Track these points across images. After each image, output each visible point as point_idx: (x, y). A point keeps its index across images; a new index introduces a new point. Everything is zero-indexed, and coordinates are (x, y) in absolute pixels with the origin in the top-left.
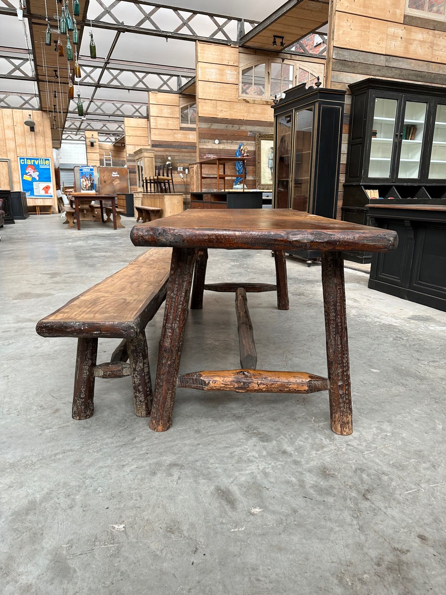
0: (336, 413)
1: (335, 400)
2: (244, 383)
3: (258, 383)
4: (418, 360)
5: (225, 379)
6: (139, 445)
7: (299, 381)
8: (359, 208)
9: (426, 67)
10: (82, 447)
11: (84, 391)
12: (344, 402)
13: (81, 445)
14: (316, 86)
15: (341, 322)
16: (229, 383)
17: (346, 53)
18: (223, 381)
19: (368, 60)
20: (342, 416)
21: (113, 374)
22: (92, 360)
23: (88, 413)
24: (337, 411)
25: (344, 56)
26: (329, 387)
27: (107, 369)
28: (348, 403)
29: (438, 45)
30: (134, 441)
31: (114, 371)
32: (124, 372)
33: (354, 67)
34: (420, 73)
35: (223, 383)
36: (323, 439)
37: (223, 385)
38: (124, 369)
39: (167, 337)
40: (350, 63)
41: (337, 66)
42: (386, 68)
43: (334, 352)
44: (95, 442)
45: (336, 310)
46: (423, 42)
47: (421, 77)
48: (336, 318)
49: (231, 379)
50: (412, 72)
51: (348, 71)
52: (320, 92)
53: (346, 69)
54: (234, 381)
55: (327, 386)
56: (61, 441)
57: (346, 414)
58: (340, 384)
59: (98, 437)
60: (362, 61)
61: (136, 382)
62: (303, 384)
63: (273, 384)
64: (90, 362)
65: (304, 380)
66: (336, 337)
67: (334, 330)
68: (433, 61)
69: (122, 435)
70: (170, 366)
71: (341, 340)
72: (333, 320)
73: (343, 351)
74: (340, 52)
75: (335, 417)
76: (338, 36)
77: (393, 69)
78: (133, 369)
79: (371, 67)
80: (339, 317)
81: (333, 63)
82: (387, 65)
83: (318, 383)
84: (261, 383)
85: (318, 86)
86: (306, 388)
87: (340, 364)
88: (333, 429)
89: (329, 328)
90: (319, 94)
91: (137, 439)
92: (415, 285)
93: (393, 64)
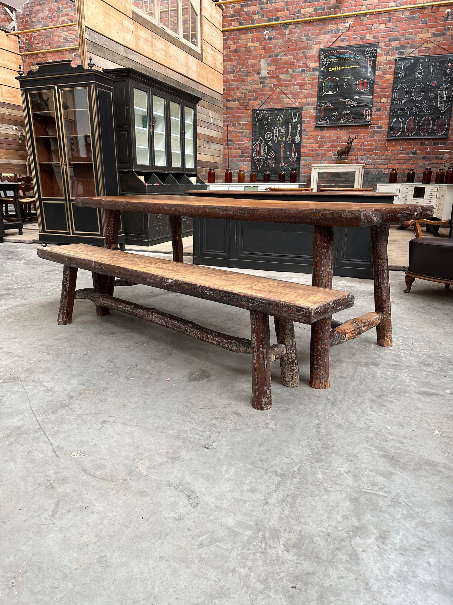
1: (387, 324)
2: (360, 328)
5: (351, 330)
8: (136, 193)
14: (90, 66)
17: (96, 35)
19: (113, 48)
20: (391, 334)
25: (95, 38)
29: (156, 46)
31: (280, 353)
33: (104, 52)
34: (147, 69)
40: (100, 47)
41: (91, 48)
42: (126, 59)
43: (387, 292)
46: (146, 40)
50: (143, 67)
51: (100, 55)
52: (95, 74)
53: (98, 53)
54: (355, 330)
58: (389, 313)
60: (108, 47)
68: (154, 59)
72: (386, 270)
74: (91, 34)
76: (88, 16)
77: (131, 61)
79: (116, 55)
81: (87, 44)
82: (126, 55)
89: (383, 276)
90: (94, 76)
92: (241, 255)
93: (130, 57)
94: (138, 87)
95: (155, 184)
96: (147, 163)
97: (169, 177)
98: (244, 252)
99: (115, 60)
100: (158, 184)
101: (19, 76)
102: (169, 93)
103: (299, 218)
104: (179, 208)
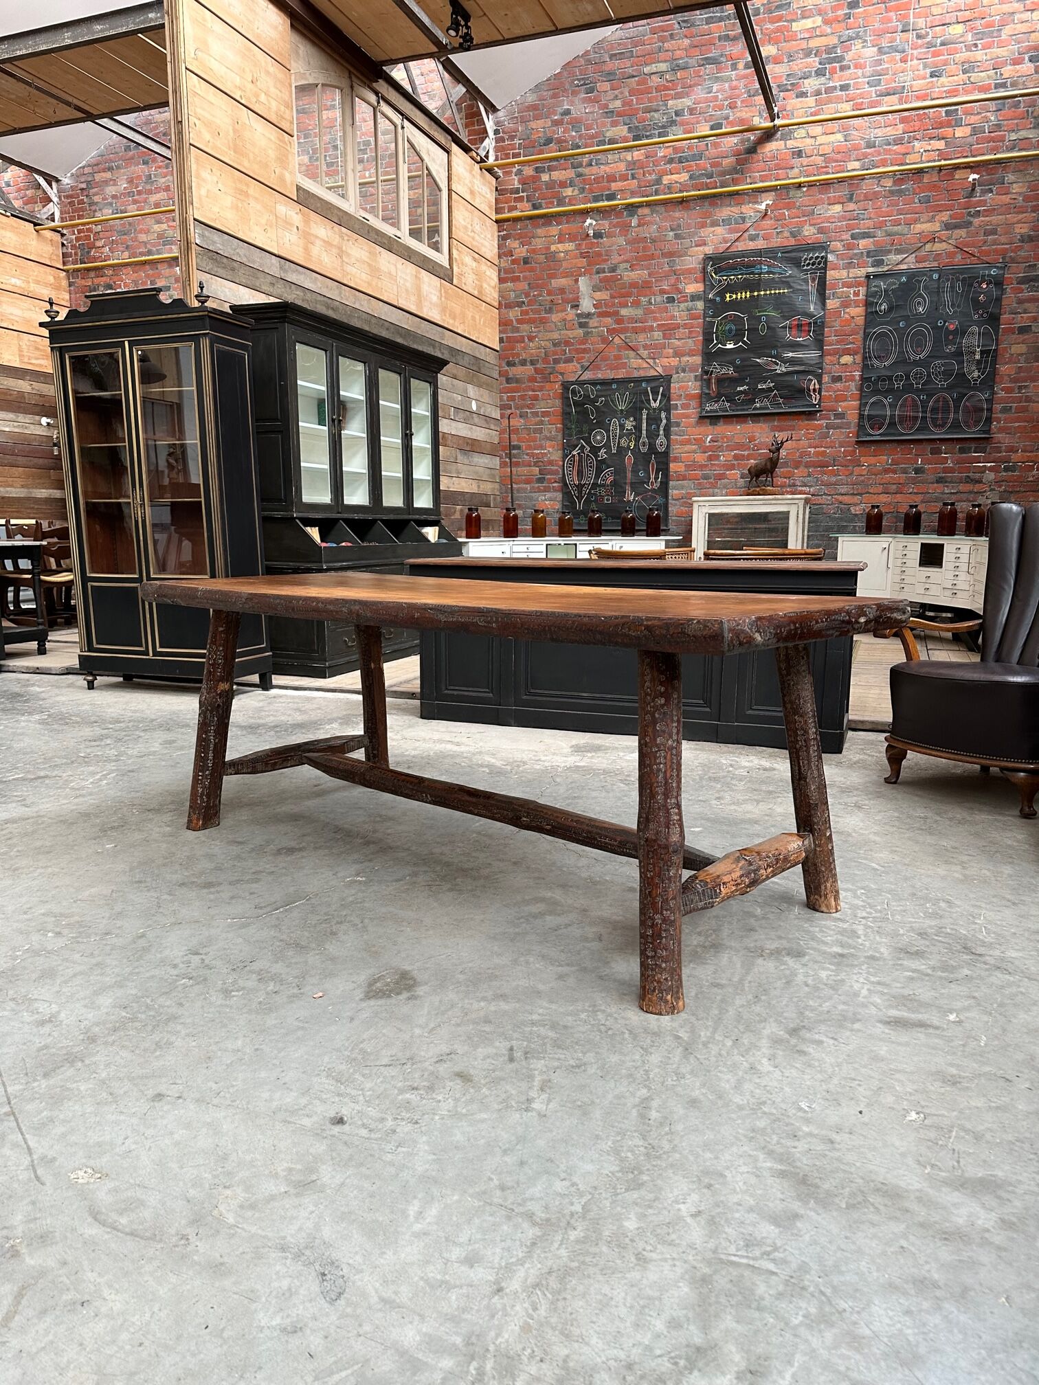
2: (754, 874)
6: (704, 1039)
8: (298, 564)
9: (337, 292)
10: (648, 1087)
14: (199, 301)
17: (216, 237)
19: (254, 262)
25: (214, 242)
29: (348, 255)
30: (686, 1038)
33: (233, 269)
34: (330, 301)
40: (225, 260)
41: (205, 263)
42: (282, 282)
46: (327, 243)
47: (333, 309)
50: (319, 298)
51: (224, 277)
52: (210, 317)
53: (221, 272)
60: (244, 260)
68: (345, 282)
74: (207, 233)
76: (200, 198)
77: (293, 286)
79: (261, 275)
81: (198, 255)
82: (283, 276)
85: (203, 303)
90: (206, 320)
91: (683, 1035)
92: (525, 697)
93: (292, 277)
94: (306, 341)
95: (343, 544)
96: (326, 498)
97: (375, 528)
98: (532, 691)
99: (258, 284)
100: (349, 544)
101: (49, 319)
102: (375, 350)
103: (601, 633)
104: (357, 608)
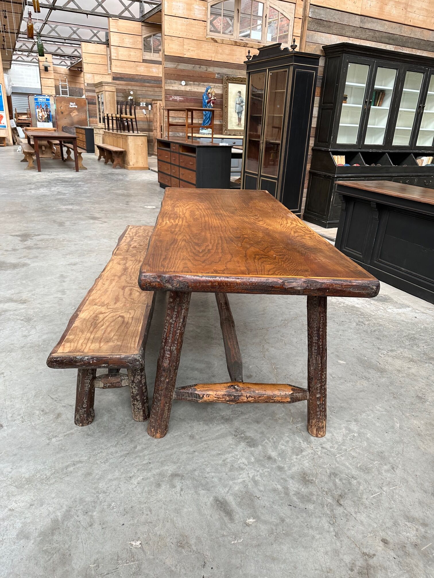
0: (313, 419)
1: (313, 409)
2: (235, 396)
3: (247, 396)
4: (379, 349)
5: (218, 393)
6: (141, 454)
7: (283, 393)
8: (326, 173)
9: (398, 29)
10: (90, 458)
11: (86, 402)
12: (321, 411)
13: (89, 456)
14: (292, 48)
15: (322, 345)
16: (221, 397)
17: (322, 11)
18: (216, 395)
19: (344, 21)
20: (318, 422)
21: (112, 385)
22: (92, 374)
23: (90, 420)
24: (314, 418)
25: (320, 14)
26: (308, 397)
27: (107, 381)
28: (323, 412)
29: (412, 7)
30: (136, 450)
31: (114, 383)
32: (122, 383)
33: (329, 27)
34: (392, 35)
35: (216, 396)
36: (301, 441)
37: (215, 399)
38: (123, 381)
39: (166, 358)
40: (325, 23)
41: (313, 26)
42: (360, 29)
43: (315, 370)
44: (101, 452)
45: (318, 334)
46: (398, 3)
47: (393, 39)
48: (318, 342)
49: (222, 393)
50: (385, 35)
51: (323, 31)
52: (295, 56)
53: (321, 29)
54: (225, 395)
55: (307, 397)
56: (69, 451)
57: (321, 421)
58: (318, 396)
59: (103, 446)
60: (338, 21)
61: (134, 393)
62: (286, 396)
63: (260, 397)
64: (91, 376)
65: (287, 393)
66: (318, 358)
67: (316, 351)
68: (406, 23)
69: (124, 442)
70: (168, 383)
71: (321, 360)
72: (315, 343)
73: (323, 369)
74: (316, 10)
75: (312, 422)
77: (367, 30)
78: (131, 381)
79: (346, 27)
80: (321, 340)
81: (309, 22)
82: (361, 25)
83: (299, 395)
84: (250, 396)
85: (294, 49)
86: (289, 400)
87: (319, 380)
88: (310, 432)
89: (312, 349)
91: (139, 448)
92: (376, 262)
93: (368, 26)
94: (356, 61)
95: (355, 165)
97: (382, 156)
98: (380, 260)
99: (344, 32)
100: (358, 165)
102: (405, 62)
